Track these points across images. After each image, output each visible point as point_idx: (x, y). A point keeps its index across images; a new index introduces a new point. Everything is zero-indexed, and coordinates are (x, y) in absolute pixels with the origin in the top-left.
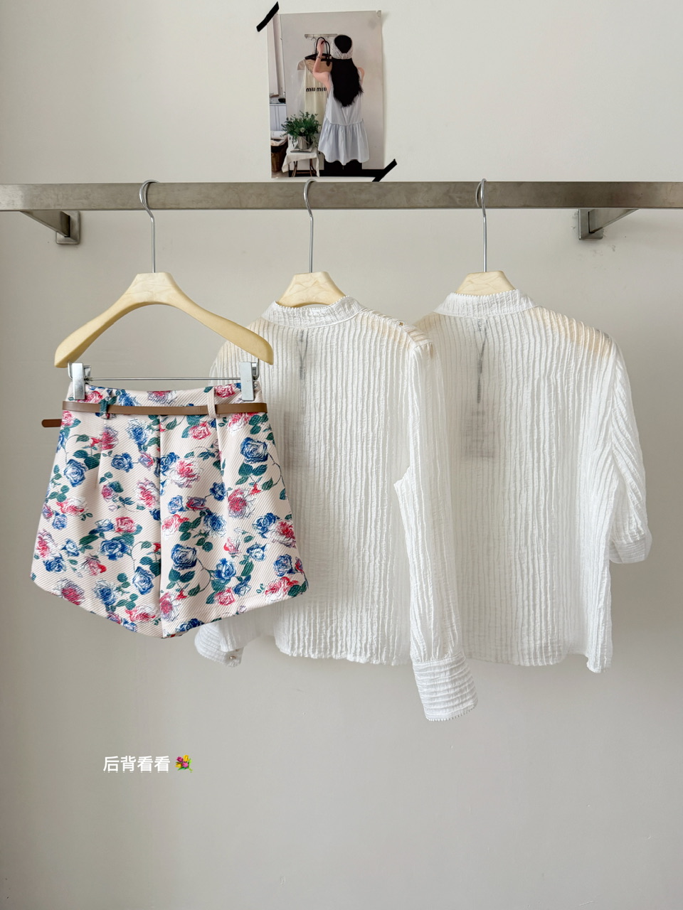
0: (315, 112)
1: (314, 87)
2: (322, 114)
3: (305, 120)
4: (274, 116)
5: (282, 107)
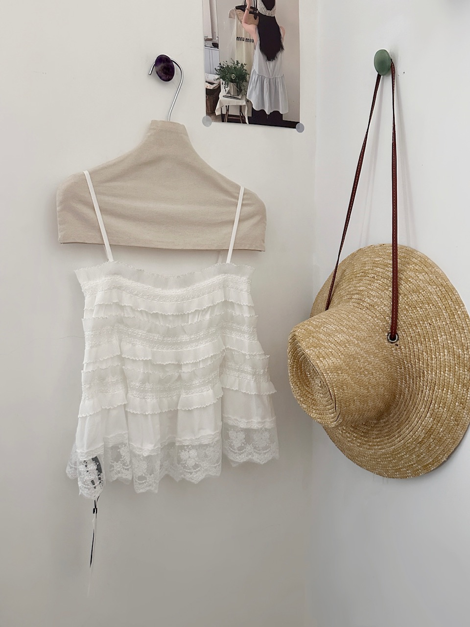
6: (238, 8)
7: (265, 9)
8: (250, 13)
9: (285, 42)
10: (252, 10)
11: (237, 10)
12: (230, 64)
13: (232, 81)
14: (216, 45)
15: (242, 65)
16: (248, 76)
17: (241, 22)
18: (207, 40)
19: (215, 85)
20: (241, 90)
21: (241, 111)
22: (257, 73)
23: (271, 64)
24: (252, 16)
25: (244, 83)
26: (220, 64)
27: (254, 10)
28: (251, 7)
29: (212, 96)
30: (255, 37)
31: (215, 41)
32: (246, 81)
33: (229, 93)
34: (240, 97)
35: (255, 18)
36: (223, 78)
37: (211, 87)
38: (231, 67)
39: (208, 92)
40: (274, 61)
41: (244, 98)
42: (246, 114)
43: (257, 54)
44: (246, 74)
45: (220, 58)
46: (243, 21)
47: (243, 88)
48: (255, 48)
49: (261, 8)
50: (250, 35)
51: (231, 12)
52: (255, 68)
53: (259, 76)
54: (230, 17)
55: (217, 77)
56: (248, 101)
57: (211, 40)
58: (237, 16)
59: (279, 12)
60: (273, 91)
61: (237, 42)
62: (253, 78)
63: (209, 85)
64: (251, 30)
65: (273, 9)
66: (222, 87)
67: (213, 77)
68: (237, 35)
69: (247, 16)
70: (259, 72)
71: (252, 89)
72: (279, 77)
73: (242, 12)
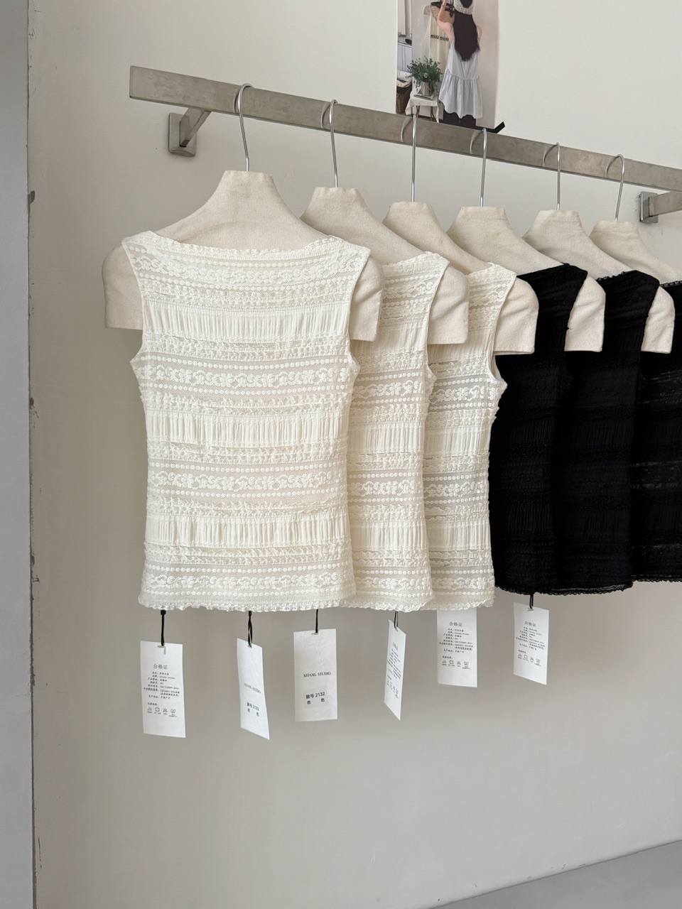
0: (438, 61)
1: (438, 35)
2: (444, 63)
3: (428, 66)
4: (401, 54)
5: (408, 48)
6: (433, 4)
7: (462, 6)
8: (446, 9)
9: (481, 43)
10: (448, 7)
11: (433, 7)
12: (423, 62)
13: (424, 80)
14: (409, 42)
15: (435, 63)
16: (441, 75)
17: (436, 19)
18: (400, 36)
19: (406, 84)
20: (433, 90)
21: (432, 113)
22: (451, 72)
23: (466, 64)
24: (448, 13)
25: (437, 83)
26: (413, 61)
27: (450, 7)
28: (447, 4)
29: (403, 94)
30: (451, 35)
31: (408, 38)
32: (439, 81)
33: (420, 92)
34: (432, 97)
35: (451, 16)
36: (416, 76)
37: (402, 85)
38: (424, 65)
39: (399, 90)
40: (469, 61)
41: (436, 99)
42: (438, 116)
43: (452, 54)
44: (440, 73)
45: (412, 55)
46: (438, 18)
47: (435, 88)
48: (449, 47)
49: (458, 5)
50: (445, 34)
51: (427, 8)
52: (449, 67)
53: (452, 76)
54: (425, 13)
55: (409, 74)
56: (440, 102)
57: (404, 36)
58: (433, 13)
59: (477, 11)
60: (467, 94)
61: (431, 40)
62: (446, 79)
63: (400, 83)
64: (446, 28)
65: (471, 7)
66: (414, 85)
67: (404, 75)
68: (431, 32)
69: (442, 12)
70: (453, 72)
71: (445, 90)
72: (474, 78)
73: (437, 8)
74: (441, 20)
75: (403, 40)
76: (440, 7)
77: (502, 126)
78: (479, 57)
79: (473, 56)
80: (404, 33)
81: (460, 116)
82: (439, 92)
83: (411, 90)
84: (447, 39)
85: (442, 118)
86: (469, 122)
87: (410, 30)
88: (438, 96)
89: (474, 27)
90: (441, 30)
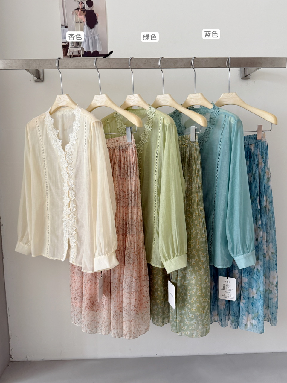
74: (80, 15)
75: (64, 27)
76: (79, 10)
77: (112, 52)
78: (98, 26)
79: (95, 26)
80: (64, 24)
81: (92, 51)
82: (81, 44)
83: (69, 45)
84: (83, 22)
85: (84, 54)
86: (96, 54)
87: (67, 23)
88: (81, 45)
89: (95, 14)
90: (80, 19)
